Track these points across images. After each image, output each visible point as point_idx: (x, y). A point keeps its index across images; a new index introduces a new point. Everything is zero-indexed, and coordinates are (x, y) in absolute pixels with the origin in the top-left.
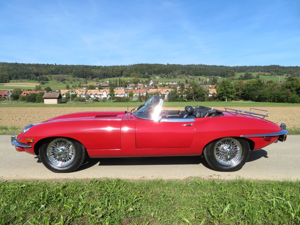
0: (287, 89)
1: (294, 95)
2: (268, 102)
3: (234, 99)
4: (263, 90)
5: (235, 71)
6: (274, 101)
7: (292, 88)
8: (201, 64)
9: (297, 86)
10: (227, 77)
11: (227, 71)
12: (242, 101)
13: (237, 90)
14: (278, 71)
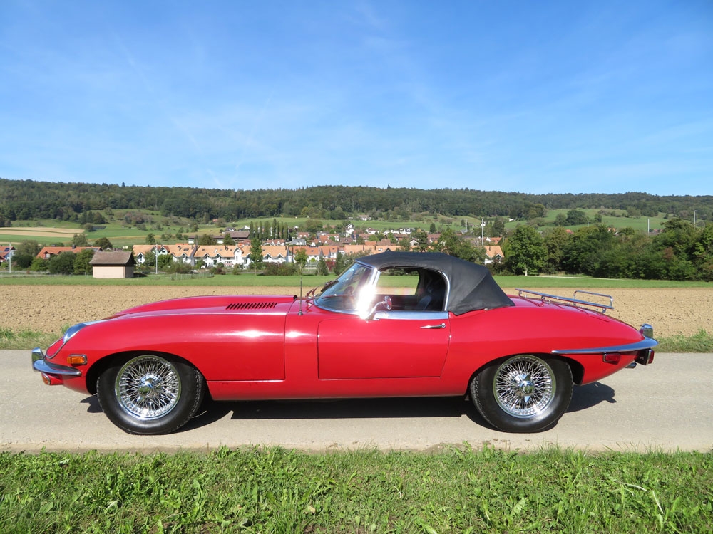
0: (665, 247)
1: (683, 263)
2: (623, 277)
3: (545, 269)
4: (610, 248)
5: (545, 205)
6: (636, 276)
7: (678, 246)
8: (467, 189)
9: (688, 240)
10: (526, 219)
11: (526, 206)
12: (561, 276)
13: (551, 249)
14: (645, 206)
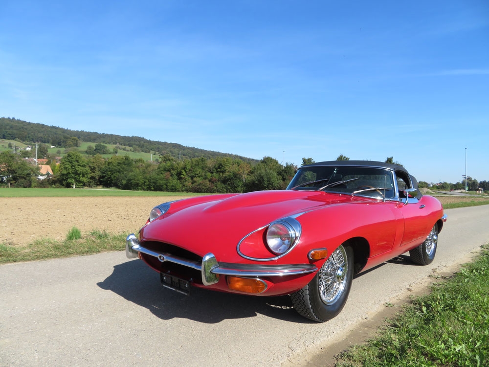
0: (165, 172)
1: (174, 181)
2: (141, 190)
3: (87, 184)
4: (133, 171)
5: (79, 138)
6: (149, 189)
7: (172, 171)
9: (177, 168)
10: (65, 147)
11: (65, 137)
12: (100, 189)
13: (93, 169)
14: (143, 146)
